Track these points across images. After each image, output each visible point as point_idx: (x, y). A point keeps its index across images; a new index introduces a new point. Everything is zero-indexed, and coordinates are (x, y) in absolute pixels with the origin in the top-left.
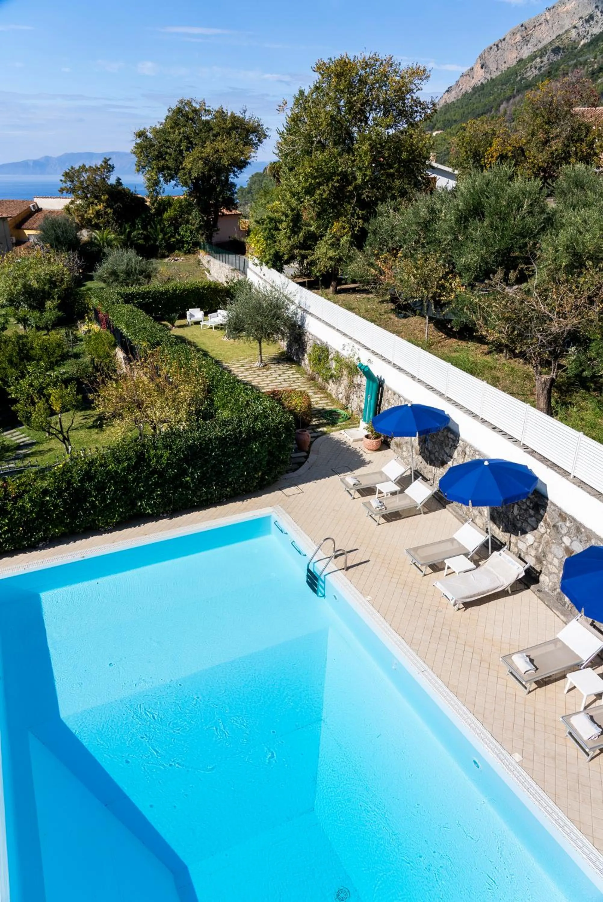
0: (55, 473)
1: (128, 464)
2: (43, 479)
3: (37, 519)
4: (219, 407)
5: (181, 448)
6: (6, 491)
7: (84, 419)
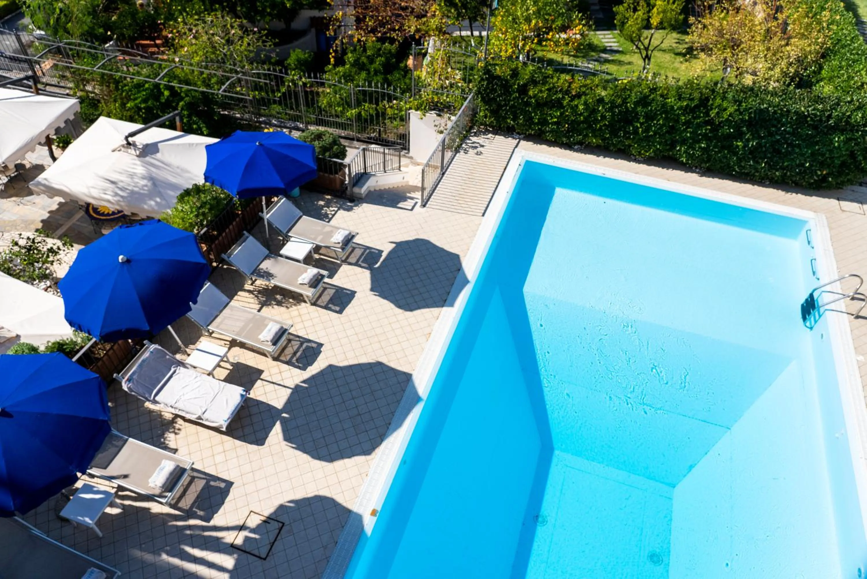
0: (617, 86)
1: (687, 105)
2: (605, 88)
3: (582, 122)
4: (825, 78)
5: (751, 108)
6: (569, 86)
7: (677, 43)
